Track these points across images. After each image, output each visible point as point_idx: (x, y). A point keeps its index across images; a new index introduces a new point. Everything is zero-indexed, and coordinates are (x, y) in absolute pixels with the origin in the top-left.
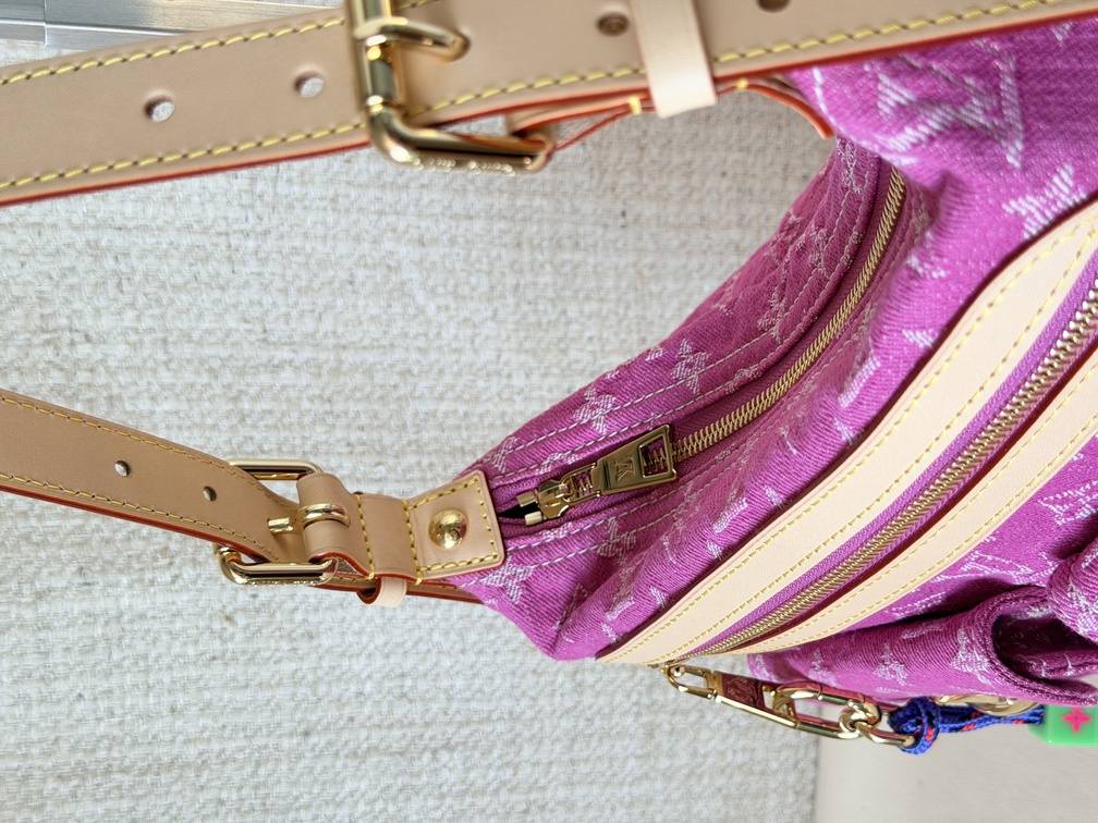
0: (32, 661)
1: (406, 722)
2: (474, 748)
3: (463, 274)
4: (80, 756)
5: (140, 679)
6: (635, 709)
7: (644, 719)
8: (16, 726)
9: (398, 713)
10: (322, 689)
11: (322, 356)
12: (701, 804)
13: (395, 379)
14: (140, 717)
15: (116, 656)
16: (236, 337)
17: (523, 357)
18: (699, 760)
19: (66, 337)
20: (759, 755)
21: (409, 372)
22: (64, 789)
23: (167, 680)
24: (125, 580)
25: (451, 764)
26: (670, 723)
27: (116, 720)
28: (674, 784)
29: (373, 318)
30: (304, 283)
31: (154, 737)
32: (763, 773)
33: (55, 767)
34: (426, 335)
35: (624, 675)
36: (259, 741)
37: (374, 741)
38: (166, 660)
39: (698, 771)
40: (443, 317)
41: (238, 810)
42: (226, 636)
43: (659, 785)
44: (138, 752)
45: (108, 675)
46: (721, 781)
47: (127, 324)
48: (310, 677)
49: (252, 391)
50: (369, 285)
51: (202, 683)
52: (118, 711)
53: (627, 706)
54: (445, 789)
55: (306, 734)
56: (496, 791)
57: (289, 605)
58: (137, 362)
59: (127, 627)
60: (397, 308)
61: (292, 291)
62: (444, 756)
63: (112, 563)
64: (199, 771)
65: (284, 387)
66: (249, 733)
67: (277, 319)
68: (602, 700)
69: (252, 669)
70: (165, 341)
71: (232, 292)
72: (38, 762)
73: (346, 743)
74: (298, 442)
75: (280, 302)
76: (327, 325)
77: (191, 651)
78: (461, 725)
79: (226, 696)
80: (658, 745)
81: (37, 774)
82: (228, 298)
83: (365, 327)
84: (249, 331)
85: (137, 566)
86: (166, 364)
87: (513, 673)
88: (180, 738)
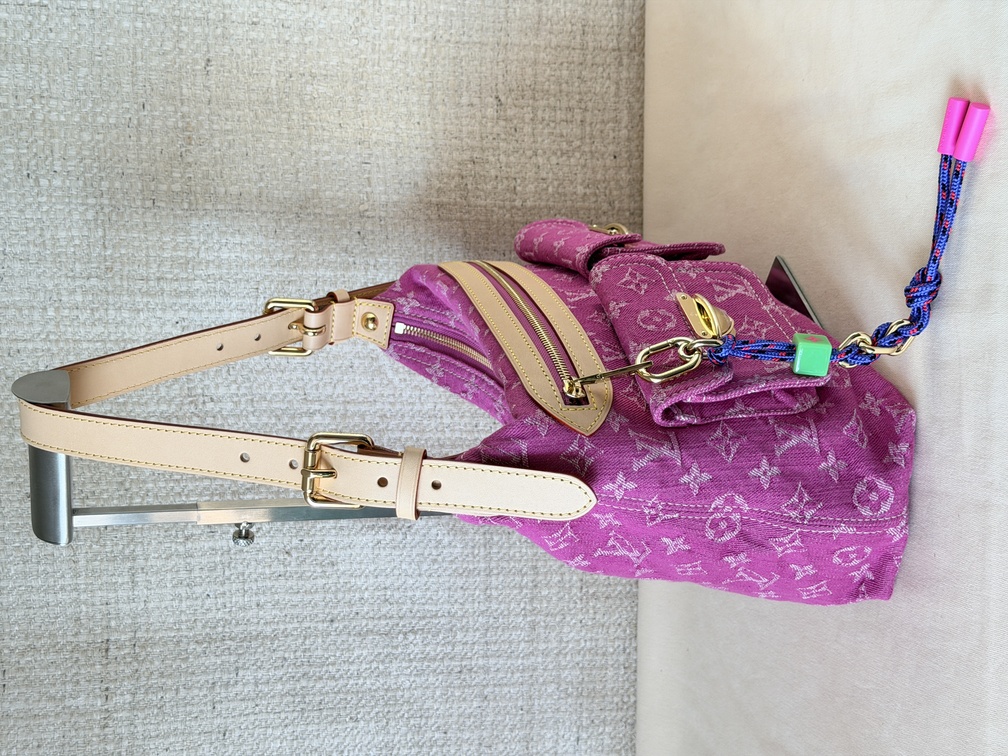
0: (183, 575)
1: (388, 616)
2: (429, 632)
4: (208, 630)
5: (240, 586)
6: (523, 612)
7: (529, 619)
8: (174, 612)
9: (384, 610)
10: (340, 596)
11: (337, 408)
12: (567, 672)
13: (377, 420)
14: (240, 608)
15: (227, 573)
16: (290, 398)
17: (449, 407)
18: (564, 645)
19: (201, 399)
20: (601, 643)
21: (385, 415)
22: (199, 649)
23: (255, 588)
25: (415, 642)
26: (544, 622)
27: (227, 610)
28: (549, 659)
29: (364, 386)
30: (326, 368)
31: (248, 620)
32: (604, 654)
33: (195, 636)
34: (394, 395)
35: (515, 592)
36: (306, 625)
37: (370, 627)
38: (254, 576)
39: (563, 652)
40: (403, 385)
41: (295, 664)
42: (286, 563)
43: (540, 659)
44: (240, 628)
45: (223, 584)
46: (579, 658)
47: (232, 392)
48: (333, 588)
49: (299, 427)
50: (362, 368)
51: (273, 590)
52: (228, 605)
53: (518, 610)
54: (412, 656)
55: (332, 621)
56: (442, 659)
57: (321, 546)
58: (238, 412)
59: (233, 557)
60: (377, 380)
61: (320, 372)
62: (411, 637)
64: (272, 640)
65: (316, 425)
66: (300, 620)
67: (311, 387)
68: (503, 606)
69: (301, 583)
70: (252, 400)
71: (287, 373)
72: (185, 634)
73: (355, 627)
75: (313, 378)
76: (339, 390)
77: (267, 571)
78: (421, 618)
79: (287, 598)
80: (539, 634)
81: (185, 640)
82: (286, 376)
83: (359, 391)
84: (297, 394)
86: (253, 413)
87: (449, 589)
88: (262, 621)
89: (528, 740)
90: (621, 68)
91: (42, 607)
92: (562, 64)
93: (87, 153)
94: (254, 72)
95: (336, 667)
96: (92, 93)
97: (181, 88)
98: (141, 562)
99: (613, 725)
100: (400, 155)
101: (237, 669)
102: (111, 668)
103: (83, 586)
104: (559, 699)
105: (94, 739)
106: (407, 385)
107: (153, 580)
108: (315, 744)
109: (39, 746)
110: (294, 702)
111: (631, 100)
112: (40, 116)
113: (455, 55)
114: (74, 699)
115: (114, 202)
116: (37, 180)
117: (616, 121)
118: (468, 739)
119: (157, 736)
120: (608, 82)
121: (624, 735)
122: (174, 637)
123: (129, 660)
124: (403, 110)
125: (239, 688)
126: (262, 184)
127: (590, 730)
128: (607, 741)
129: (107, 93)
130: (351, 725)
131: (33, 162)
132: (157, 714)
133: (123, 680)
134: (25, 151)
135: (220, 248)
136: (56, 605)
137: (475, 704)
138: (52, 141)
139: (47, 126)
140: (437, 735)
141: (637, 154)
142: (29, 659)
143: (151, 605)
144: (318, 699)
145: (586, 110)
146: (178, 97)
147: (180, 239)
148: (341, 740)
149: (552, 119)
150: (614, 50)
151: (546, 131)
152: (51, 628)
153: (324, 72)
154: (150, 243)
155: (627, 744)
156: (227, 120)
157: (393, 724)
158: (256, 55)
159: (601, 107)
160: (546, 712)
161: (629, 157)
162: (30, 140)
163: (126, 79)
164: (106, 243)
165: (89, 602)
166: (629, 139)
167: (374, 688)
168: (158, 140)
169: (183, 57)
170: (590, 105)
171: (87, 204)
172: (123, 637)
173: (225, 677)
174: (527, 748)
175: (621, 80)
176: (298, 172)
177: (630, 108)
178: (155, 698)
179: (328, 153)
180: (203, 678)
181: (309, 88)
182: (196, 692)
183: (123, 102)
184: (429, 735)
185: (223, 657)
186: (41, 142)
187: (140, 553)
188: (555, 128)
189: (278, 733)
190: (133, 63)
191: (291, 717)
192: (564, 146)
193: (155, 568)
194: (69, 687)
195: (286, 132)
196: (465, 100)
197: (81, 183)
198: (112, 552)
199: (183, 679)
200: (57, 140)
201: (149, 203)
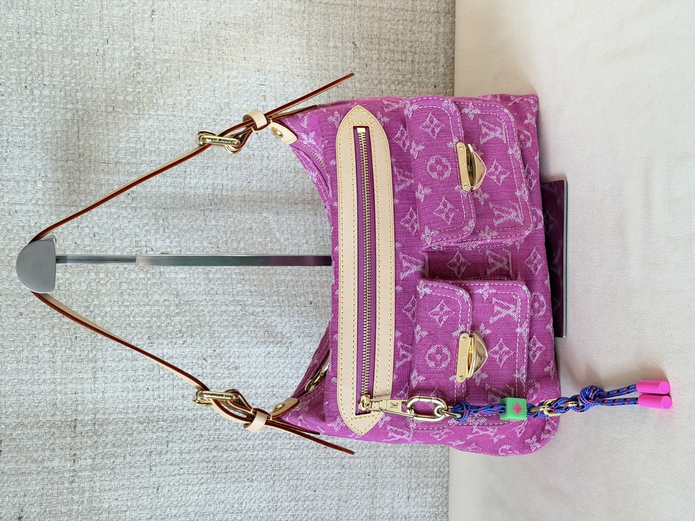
0: (130, 373)
3: (294, 226)
4: (147, 414)
5: (170, 382)
8: (123, 400)
12: (401, 449)
14: (170, 399)
15: (162, 373)
22: (141, 428)
23: (181, 384)
24: (165, 342)
27: (161, 399)
29: (259, 242)
31: (176, 407)
33: (138, 418)
34: (280, 250)
41: (208, 439)
42: (204, 366)
44: (171, 413)
45: (158, 381)
50: (258, 230)
52: (162, 396)
57: (228, 355)
60: (268, 239)
61: (228, 232)
63: (160, 335)
67: (222, 243)
69: (214, 381)
71: (205, 232)
72: (131, 416)
74: (231, 290)
75: (224, 236)
81: (131, 421)
82: (204, 235)
84: (212, 247)
85: (170, 337)
88: (186, 408)
89: (373, 497)
90: (439, 25)
91: (29, 395)
92: (399, 21)
93: (68, 73)
94: (185, 20)
95: (238, 442)
96: (72, 31)
97: (134, 29)
98: (100, 363)
99: (433, 488)
100: (286, 80)
101: (168, 442)
102: (78, 439)
103: (58, 380)
104: (395, 468)
105: (65, 491)
106: (290, 243)
107: (109, 376)
108: (222, 498)
109: (25, 495)
110: (207, 467)
111: (447, 47)
112: (35, 46)
113: (325, 12)
114: (51, 461)
115: (85, 107)
116: (32, 91)
117: (437, 62)
118: (331, 496)
119: (110, 489)
120: (430, 34)
121: (441, 495)
122: (123, 418)
123: (90, 434)
124: (289, 49)
125: (169, 456)
126: (190, 98)
127: (417, 491)
128: (429, 499)
129: (82, 31)
130: (248, 484)
131: (29, 78)
132: (110, 474)
133: (86, 449)
134: (24, 70)
135: (160, 142)
136: (40, 394)
137: (336, 471)
138: (43, 63)
139: (40, 53)
140: (309, 493)
141: (450, 85)
142: (19, 432)
143: (107, 395)
144: (225, 465)
145: (415, 53)
146: (132, 36)
147: (132, 135)
148: (241, 495)
149: (392, 59)
150: (435, 12)
151: (387, 67)
152: (35, 410)
153: (234, 22)
154: (110, 137)
155: (443, 501)
156: (166, 52)
157: (278, 484)
158: (186, 8)
159: (425, 51)
160: (386, 477)
161: (445, 86)
162: (27, 63)
163: (95, 22)
164: (80, 136)
165: (63, 392)
166: (444, 75)
167: (265, 458)
168: (117, 65)
169: (136, 8)
170: (418, 49)
171: (67, 109)
172: (87, 418)
173: (159, 448)
174: (373, 503)
175: (439, 33)
176: (214, 90)
177: (446, 53)
178: (108, 462)
179: (236, 78)
180: (143, 448)
181: (223, 32)
182: (138, 458)
183: (93, 38)
184: (303, 492)
185: (158, 434)
186: (35, 64)
187: (100, 357)
188: (394, 65)
189: (196, 489)
190: (100, 12)
191: (205, 477)
192: (400, 77)
193: (111, 368)
194: (47, 453)
195: (207, 62)
196: (331, 44)
197: (63, 93)
198: (80, 355)
199: (129, 449)
200: (46, 63)
201: (110, 109)
